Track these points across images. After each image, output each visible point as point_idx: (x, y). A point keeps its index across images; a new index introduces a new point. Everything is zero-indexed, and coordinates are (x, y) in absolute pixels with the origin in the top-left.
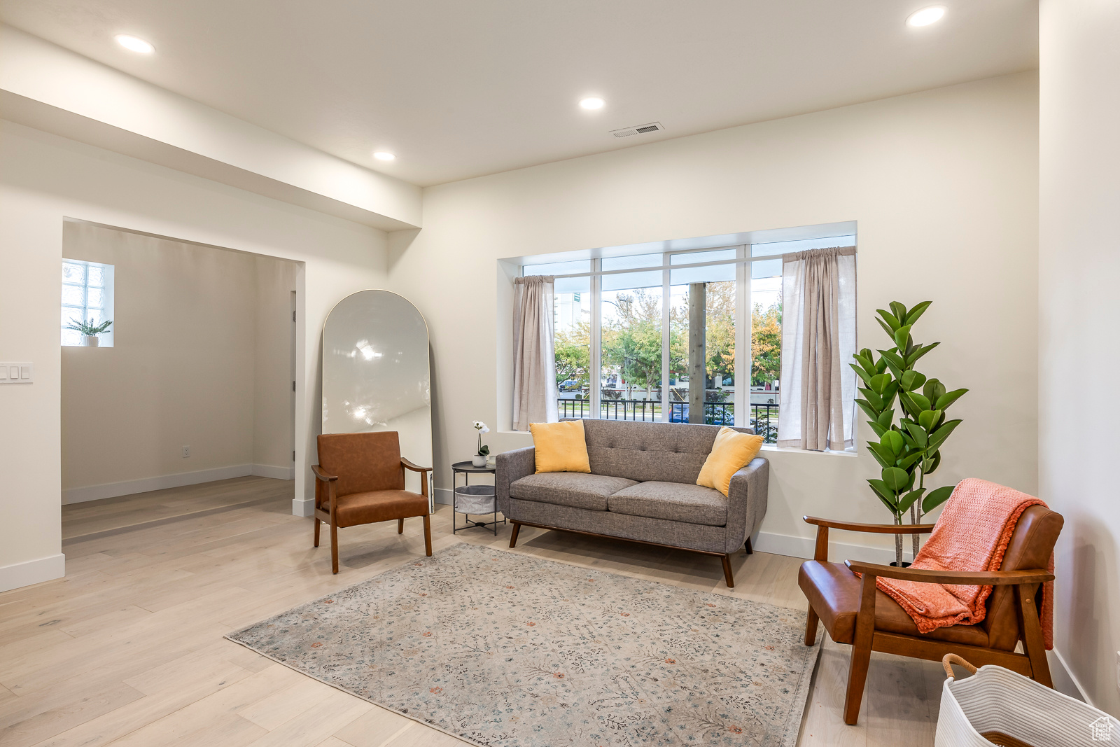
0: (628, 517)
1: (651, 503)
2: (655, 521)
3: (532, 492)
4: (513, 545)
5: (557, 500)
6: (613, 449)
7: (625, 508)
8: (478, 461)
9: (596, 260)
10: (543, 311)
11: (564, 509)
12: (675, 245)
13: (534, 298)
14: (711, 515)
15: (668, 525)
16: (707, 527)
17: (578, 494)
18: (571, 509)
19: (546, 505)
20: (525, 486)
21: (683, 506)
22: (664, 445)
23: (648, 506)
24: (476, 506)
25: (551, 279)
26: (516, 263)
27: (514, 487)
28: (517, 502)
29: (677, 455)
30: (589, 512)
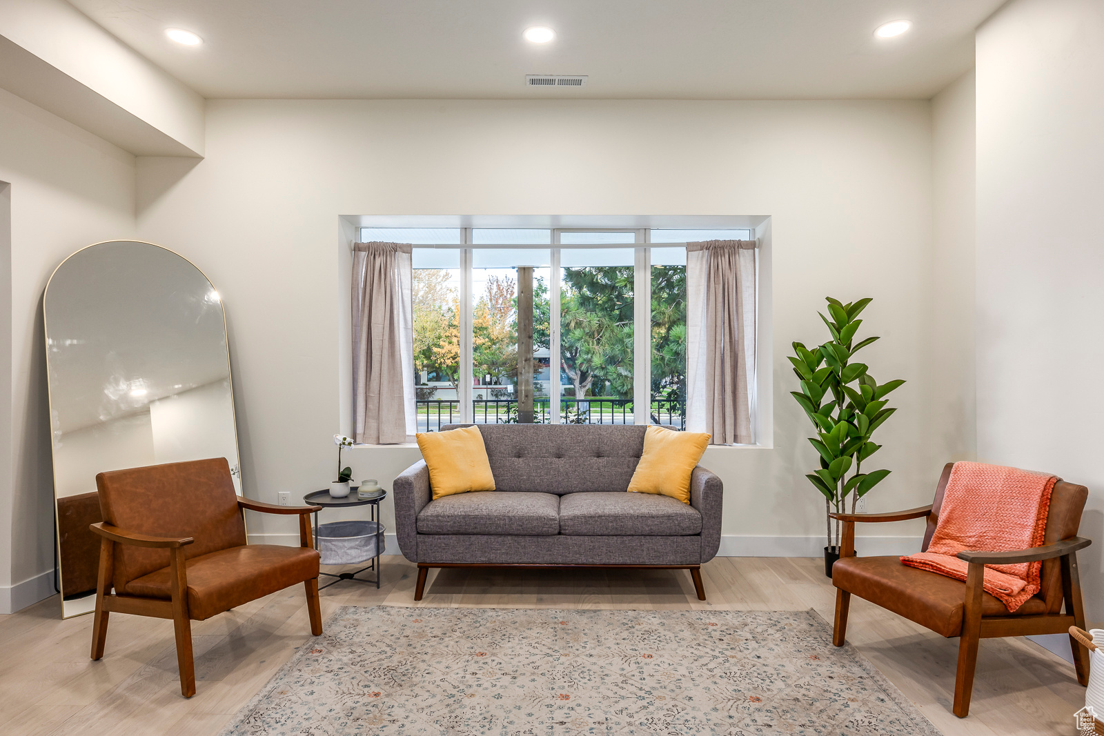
0: (586, 538)
1: (616, 518)
2: (619, 539)
3: (455, 523)
4: (418, 597)
5: (493, 529)
6: (521, 460)
7: (584, 529)
8: (339, 489)
9: (466, 230)
10: (397, 288)
11: (500, 539)
12: (565, 222)
13: (384, 272)
14: (686, 523)
15: (635, 542)
16: (681, 538)
17: (521, 519)
18: (509, 538)
19: (473, 538)
20: (444, 516)
21: (653, 517)
22: (585, 450)
23: (612, 522)
24: (353, 552)
25: (408, 249)
26: (352, 222)
27: (426, 519)
28: (429, 539)
29: (600, 460)
30: (535, 539)
